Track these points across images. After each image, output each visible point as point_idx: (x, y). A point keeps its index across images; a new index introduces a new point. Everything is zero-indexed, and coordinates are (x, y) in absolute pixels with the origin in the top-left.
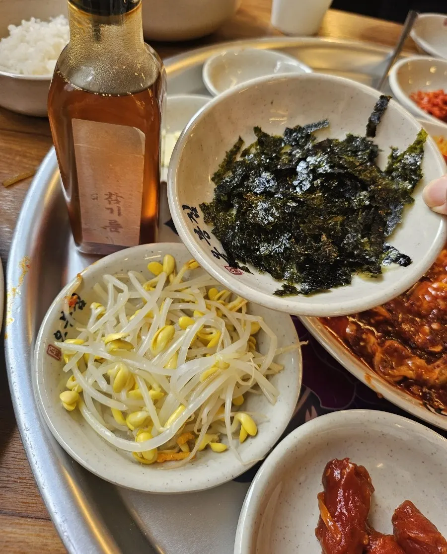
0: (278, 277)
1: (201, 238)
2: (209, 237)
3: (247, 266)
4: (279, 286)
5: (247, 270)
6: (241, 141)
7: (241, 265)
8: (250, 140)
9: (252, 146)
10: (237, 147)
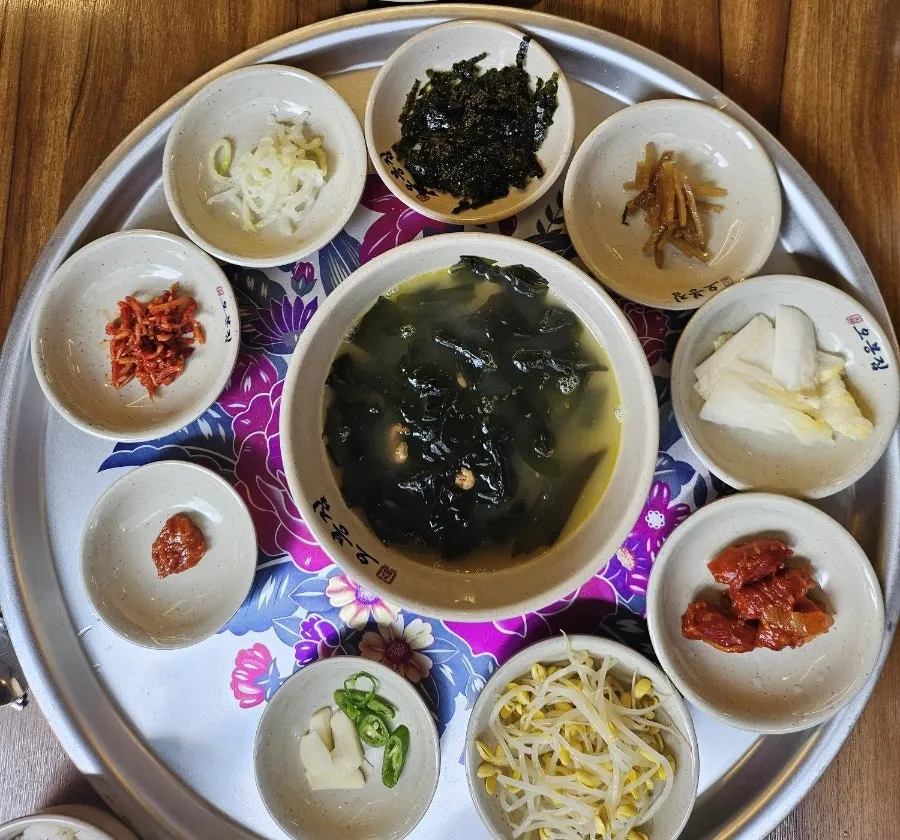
0: (456, 195)
1: (397, 177)
2: (403, 173)
3: (434, 190)
4: (455, 203)
5: (434, 194)
6: (418, 82)
7: (429, 190)
8: (425, 80)
9: (427, 85)
10: (415, 89)
